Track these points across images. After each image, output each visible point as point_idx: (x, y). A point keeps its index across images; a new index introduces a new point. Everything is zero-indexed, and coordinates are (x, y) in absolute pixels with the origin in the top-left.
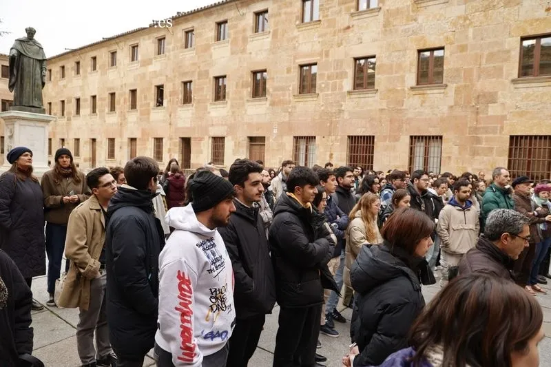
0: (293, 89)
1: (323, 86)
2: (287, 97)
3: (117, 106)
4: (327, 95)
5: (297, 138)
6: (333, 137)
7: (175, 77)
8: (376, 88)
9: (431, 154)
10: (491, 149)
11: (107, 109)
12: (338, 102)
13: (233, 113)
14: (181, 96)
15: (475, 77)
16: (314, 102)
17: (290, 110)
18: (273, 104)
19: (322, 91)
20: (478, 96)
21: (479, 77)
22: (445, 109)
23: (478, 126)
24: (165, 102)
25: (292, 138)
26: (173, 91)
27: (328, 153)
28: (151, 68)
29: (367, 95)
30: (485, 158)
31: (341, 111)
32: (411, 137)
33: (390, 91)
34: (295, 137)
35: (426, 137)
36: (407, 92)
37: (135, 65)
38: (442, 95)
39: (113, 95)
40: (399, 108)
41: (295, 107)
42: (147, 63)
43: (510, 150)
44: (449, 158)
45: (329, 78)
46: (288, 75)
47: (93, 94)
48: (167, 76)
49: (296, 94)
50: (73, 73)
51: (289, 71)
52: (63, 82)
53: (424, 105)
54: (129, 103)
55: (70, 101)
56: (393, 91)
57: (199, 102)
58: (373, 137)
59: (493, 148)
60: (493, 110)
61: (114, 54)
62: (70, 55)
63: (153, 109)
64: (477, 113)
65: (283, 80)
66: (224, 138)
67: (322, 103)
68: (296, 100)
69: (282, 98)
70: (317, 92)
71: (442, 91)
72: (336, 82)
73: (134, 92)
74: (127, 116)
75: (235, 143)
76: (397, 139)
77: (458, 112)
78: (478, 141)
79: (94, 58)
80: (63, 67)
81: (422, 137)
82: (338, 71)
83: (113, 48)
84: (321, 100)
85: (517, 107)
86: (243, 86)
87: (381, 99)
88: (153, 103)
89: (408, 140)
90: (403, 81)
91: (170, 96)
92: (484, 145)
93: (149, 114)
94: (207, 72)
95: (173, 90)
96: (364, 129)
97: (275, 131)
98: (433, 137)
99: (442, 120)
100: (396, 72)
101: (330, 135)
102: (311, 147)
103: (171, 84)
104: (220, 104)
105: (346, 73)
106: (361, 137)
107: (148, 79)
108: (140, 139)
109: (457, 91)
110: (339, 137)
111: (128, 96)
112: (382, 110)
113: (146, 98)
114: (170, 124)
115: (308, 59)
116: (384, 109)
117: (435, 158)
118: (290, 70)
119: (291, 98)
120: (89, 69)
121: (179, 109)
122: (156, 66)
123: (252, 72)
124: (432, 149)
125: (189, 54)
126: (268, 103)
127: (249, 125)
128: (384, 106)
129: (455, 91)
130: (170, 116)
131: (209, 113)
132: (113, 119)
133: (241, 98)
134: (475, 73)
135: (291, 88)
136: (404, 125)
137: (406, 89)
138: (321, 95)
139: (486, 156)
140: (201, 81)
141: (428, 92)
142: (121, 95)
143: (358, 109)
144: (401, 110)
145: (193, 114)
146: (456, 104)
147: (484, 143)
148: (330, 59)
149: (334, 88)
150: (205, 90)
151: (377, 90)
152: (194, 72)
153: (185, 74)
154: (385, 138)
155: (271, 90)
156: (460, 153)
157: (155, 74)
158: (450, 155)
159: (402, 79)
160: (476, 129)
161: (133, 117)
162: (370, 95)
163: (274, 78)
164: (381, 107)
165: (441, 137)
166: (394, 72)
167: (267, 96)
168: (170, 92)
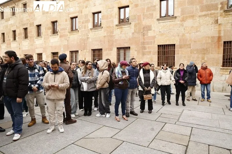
0: (69, 29)
1: (80, 27)
2: (66, 33)
4: (82, 31)
5: (71, 52)
6: (85, 50)
7: (20, 26)
8: (102, 26)
9: (126, 56)
10: (150, 52)
12: (87, 34)
13: (45, 42)
14: (23, 35)
15: (142, 19)
16: (77, 35)
17: (68, 39)
18: (61, 37)
19: (80, 29)
20: (144, 28)
21: (144, 19)
22: (131, 34)
23: (144, 41)
24: (17, 38)
25: (69, 52)
26: (20, 33)
27: (84, 58)
28: (10, 22)
29: (98, 30)
30: (148, 56)
31: (88, 38)
32: (117, 48)
33: (107, 27)
35: (123, 48)
36: (115, 27)
37: (3, 21)
38: (129, 28)
40: (112, 35)
41: (70, 37)
42: (8, 20)
43: (159, 52)
45: (83, 23)
46: (66, 23)
48: (17, 26)
49: (70, 31)
51: (66, 21)
53: (122, 33)
54: (2, 39)
56: (109, 27)
57: (31, 37)
58: (102, 49)
59: (151, 51)
60: (150, 34)
63: (13, 42)
64: (144, 35)
65: (64, 25)
66: (42, 53)
67: (80, 35)
68: (70, 34)
69: (64, 33)
70: (78, 30)
71: (129, 26)
72: (85, 25)
73: (3, 34)
75: (46, 56)
76: (111, 50)
77: (136, 35)
78: (144, 48)
81: (122, 48)
84: (80, 33)
85: (160, 32)
86: (48, 29)
87: (104, 31)
88: (12, 39)
89: (115, 50)
91: (19, 35)
93: (10, 44)
94: (33, 23)
96: (98, 46)
97: (62, 49)
98: (126, 47)
99: (130, 39)
100: (110, 18)
102: (77, 55)
103: (19, 29)
104: (39, 38)
105: (89, 20)
106: (97, 49)
107: (9, 28)
109: (135, 26)
110: (88, 50)
111: (1, 36)
113: (8, 37)
114: (20, 49)
115: (74, 15)
116: (106, 36)
117: (128, 58)
118: (67, 21)
119: (68, 33)
121: (23, 41)
123: (52, 22)
124: (126, 54)
125: (25, 16)
126: (59, 36)
127: (51, 47)
128: (106, 35)
129: (134, 25)
130: (19, 45)
131: (35, 42)
133: (48, 35)
134: (142, 17)
135: (67, 29)
136: (114, 43)
137: (114, 26)
138: (80, 31)
139: (148, 55)
140: (31, 27)
141: (123, 27)
143: (95, 37)
144: (113, 36)
145: (28, 43)
146: (135, 32)
147: (147, 49)
148: (83, 14)
149: (85, 28)
150: (33, 31)
151: (102, 27)
152: (27, 24)
153: (24, 24)
154: (106, 50)
155: (59, 30)
156: (138, 54)
157: (12, 25)
158: (133, 56)
159: (113, 21)
160: (143, 43)
161: (4, 46)
162: (100, 30)
163: (60, 25)
164: (104, 35)
165: (130, 48)
166: (109, 18)
167: (58, 33)
168: (19, 33)
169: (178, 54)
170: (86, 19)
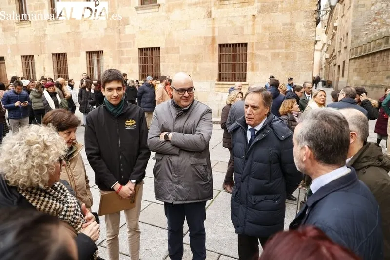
2: (12, 25)
4: (36, 22)
5: (24, 57)
6: (43, 55)
10: (129, 59)
12: (43, 27)
15: (116, 6)
16: (29, 28)
17: (16, 35)
18: (4, 30)
20: (120, 21)
21: (119, 6)
22: (103, 31)
23: (121, 42)
25: (20, 57)
27: (43, 67)
29: (58, 22)
31: (45, 35)
32: (87, 52)
34: (22, 56)
35: (95, 52)
40: (77, 31)
41: (18, 33)
43: (140, 59)
44: (108, 66)
45: (35, 8)
49: (18, 22)
51: (9, 3)
53: (91, 28)
58: (66, 53)
59: (130, 58)
60: (128, 30)
64: (120, 33)
67: (34, 29)
68: (18, 27)
69: (9, 25)
72: (40, 13)
76: (78, 55)
77: (110, 32)
78: (122, 53)
82: (39, 3)
84: (33, 27)
85: (140, 28)
87: (67, 25)
89: (85, 55)
92: (125, 56)
96: (60, 48)
97: (9, 52)
98: (98, 51)
99: (102, 39)
101: (42, 54)
105: (45, 4)
106: (60, 54)
110: (47, 55)
112: (68, 33)
116: (70, 33)
119: (15, 25)
126: (1, 30)
128: (69, 31)
134: (116, 3)
136: (82, 44)
138: (32, 22)
139: (127, 64)
143: (55, 33)
144: (78, 32)
146: (108, 27)
147: (125, 54)
154: (72, 54)
156: (113, 62)
158: (108, 64)
160: (120, 45)
162: (60, 22)
163: (1, 9)
164: (67, 31)
165: (102, 52)
169: (164, 62)
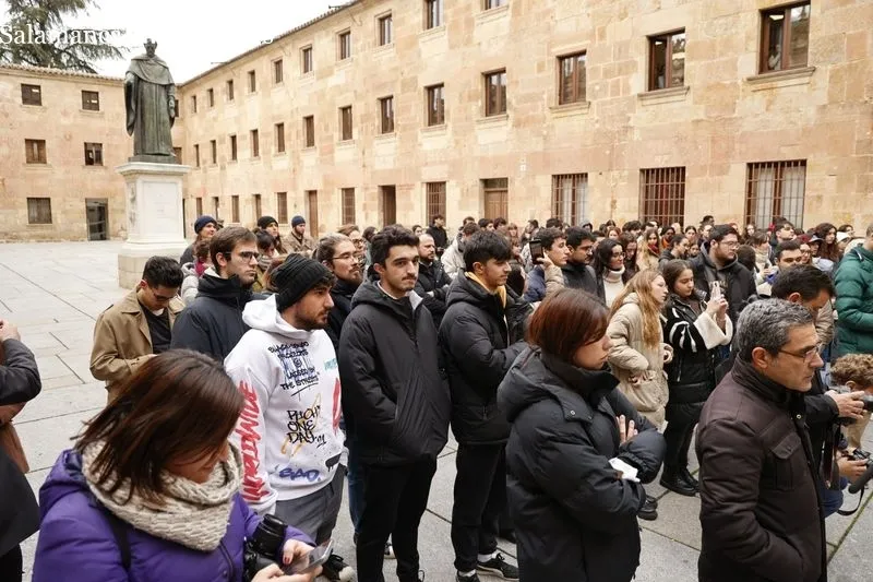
0: (549, 99)
1: (597, 88)
2: (539, 112)
3: (287, 144)
4: (604, 104)
5: (558, 178)
6: (615, 173)
7: (367, 91)
8: (686, 85)
9: (786, 193)
11: (274, 149)
12: (623, 114)
13: (457, 142)
14: (378, 122)
15: (866, 50)
16: (585, 117)
17: (545, 132)
18: (517, 124)
19: (595, 98)
22: (812, 112)
24: (355, 132)
25: (550, 177)
26: (366, 115)
27: (609, 201)
28: (333, 81)
29: (671, 99)
31: (627, 129)
32: (750, 165)
33: (709, 88)
34: (554, 176)
35: (776, 164)
36: (741, 88)
37: (311, 78)
38: (805, 87)
39: (280, 126)
40: (728, 116)
41: (553, 126)
42: (326, 73)
44: (819, 198)
45: (607, 73)
46: (540, 75)
47: (254, 128)
48: (355, 92)
49: (553, 105)
50: (225, 97)
51: (541, 68)
52: (212, 113)
53: (772, 107)
54: (303, 138)
55: (222, 141)
56: (719, 86)
57: (404, 128)
58: (684, 168)
61: (278, 63)
62: (219, 71)
63: (339, 144)
65: (532, 83)
66: (444, 183)
67: (596, 118)
68: (555, 115)
69: (531, 113)
70: (588, 99)
71: (806, 80)
72: (618, 81)
73: (309, 119)
74: (301, 158)
75: (462, 191)
76: (723, 171)
77: (836, 115)
79: (253, 73)
80: (211, 91)
81: (769, 164)
82: (623, 61)
83: (277, 55)
84: (595, 113)
86: (470, 99)
87: (696, 103)
88: (338, 135)
89: (743, 171)
90: (735, 68)
91: (362, 122)
93: (332, 152)
94: (415, 80)
95: (366, 112)
96: (666, 158)
97: (523, 168)
98: (789, 162)
99: (806, 131)
100: (722, 54)
101: (611, 170)
102: (580, 190)
103: (363, 103)
104: (436, 130)
105: (634, 64)
106: (662, 169)
107: (328, 97)
108: (321, 191)
109: (835, 77)
110: (626, 173)
111: (301, 126)
112: (698, 122)
113: (327, 129)
114: (364, 166)
115: (572, 45)
116: (702, 120)
117: (794, 201)
118: (543, 66)
119: (547, 112)
120: (246, 89)
121: (376, 142)
122: (338, 78)
123: (483, 74)
124: (787, 185)
125: (387, 55)
126: (510, 123)
127: (482, 160)
128: (702, 116)
129: (831, 77)
130: (364, 153)
131: (420, 145)
132: (283, 163)
133: (468, 119)
135: (545, 96)
136: (737, 146)
137: (739, 82)
138: (594, 103)
140: (408, 94)
141: (780, 84)
142: (290, 126)
143: (656, 123)
144: (730, 119)
145: (396, 148)
146: (833, 102)
148: (609, 41)
149: (615, 92)
150: (413, 108)
151: (688, 89)
152: (394, 82)
153: (382, 85)
154: (703, 169)
155: (514, 102)
156: (839, 189)
157: (339, 89)
158: (820, 193)
159: (733, 65)
161: (310, 158)
162: (677, 98)
163: (517, 82)
164: (695, 118)
165: (804, 163)
166: (718, 53)
167: (508, 111)
168: (362, 116)
170: (619, 59)
